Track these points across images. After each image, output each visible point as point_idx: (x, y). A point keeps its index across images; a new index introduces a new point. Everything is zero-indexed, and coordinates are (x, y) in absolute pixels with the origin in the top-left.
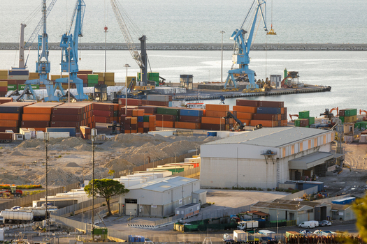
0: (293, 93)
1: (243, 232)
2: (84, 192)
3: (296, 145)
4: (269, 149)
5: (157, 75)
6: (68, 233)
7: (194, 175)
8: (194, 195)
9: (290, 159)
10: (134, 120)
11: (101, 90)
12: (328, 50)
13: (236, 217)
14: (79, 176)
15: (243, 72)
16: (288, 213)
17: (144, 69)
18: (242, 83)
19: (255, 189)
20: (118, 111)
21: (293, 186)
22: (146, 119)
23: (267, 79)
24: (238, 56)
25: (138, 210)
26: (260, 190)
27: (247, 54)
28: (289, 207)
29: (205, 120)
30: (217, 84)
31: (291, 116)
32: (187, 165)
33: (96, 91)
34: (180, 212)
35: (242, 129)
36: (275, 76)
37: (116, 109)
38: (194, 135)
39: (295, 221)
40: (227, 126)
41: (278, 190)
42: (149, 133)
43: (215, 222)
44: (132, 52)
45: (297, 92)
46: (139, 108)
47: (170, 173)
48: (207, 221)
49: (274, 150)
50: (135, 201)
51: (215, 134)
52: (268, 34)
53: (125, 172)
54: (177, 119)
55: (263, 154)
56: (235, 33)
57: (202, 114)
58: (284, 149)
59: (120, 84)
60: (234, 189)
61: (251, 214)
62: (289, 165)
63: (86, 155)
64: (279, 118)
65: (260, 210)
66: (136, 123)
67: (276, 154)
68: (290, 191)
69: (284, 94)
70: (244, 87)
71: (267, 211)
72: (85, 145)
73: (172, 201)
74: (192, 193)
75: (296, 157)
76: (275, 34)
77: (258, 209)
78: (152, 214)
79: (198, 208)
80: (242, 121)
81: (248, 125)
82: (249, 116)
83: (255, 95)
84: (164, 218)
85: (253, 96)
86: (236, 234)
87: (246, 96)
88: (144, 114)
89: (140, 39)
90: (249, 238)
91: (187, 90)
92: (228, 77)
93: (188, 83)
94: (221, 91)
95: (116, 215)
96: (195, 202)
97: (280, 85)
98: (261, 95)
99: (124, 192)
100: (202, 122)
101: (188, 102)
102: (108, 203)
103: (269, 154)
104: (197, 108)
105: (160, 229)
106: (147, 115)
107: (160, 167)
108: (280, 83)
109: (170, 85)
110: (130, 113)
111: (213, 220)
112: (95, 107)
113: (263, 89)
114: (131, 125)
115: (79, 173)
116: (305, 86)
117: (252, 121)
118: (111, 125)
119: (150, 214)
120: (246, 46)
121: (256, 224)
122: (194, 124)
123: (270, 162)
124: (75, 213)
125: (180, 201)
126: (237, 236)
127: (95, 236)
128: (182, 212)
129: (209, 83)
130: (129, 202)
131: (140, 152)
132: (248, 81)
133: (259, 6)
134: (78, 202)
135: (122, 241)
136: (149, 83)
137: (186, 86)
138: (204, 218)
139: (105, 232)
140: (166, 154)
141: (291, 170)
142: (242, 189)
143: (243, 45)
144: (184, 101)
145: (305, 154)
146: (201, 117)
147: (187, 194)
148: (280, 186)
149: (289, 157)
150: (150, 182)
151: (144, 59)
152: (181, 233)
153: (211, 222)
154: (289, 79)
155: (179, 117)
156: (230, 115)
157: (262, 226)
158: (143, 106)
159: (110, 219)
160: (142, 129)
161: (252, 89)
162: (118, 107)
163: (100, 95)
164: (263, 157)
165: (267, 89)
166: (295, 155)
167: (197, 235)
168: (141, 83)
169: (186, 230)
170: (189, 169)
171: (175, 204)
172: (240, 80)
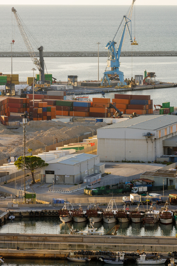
0: (152, 88)
1: (137, 195)
2: (14, 166)
3: (168, 129)
4: (149, 131)
5: (50, 76)
6: (5, 197)
7: (91, 152)
8: (95, 167)
9: (164, 139)
10: (40, 110)
11: (11, 87)
12: (171, 56)
13: (130, 184)
14: (5, 153)
15: (115, 73)
16: (168, 180)
17: (42, 71)
18: (114, 82)
19: (139, 162)
20: (26, 104)
21: (167, 159)
22: (48, 110)
23: (132, 78)
24: (111, 61)
25: (55, 179)
26: (143, 162)
27: (118, 60)
28: (169, 175)
29: (92, 110)
30: (95, 83)
31: (155, 106)
32: (86, 144)
33: (7, 88)
34: (87, 180)
35: (120, 116)
36: (138, 76)
37: (24, 102)
38: (86, 121)
39: (174, 186)
40: (109, 114)
41: (156, 162)
42: (52, 120)
43: (114, 187)
44: (33, 58)
45: (155, 88)
46: (43, 101)
47: (74, 151)
48: (108, 187)
49: (152, 132)
50: (53, 173)
51: (102, 121)
52: (132, 44)
53: (40, 150)
54: (71, 109)
55: (145, 136)
56: (109, 44)
57: (90, 105)
58: (160, 131)
59: (23, 83)
60: (123, 162)
61: (141, 181)
62: (163, 144)
63: (7, 137)
64: (147, 108)
65: (147, 178)
66: (41, 112)
67: (154, 135)
68: (164, 163)
69: (145, 89)
70: (116, 84)
71: (152, 179)
72: (6, 130)
73: (81, 172)
74: (94, 165)
75: (168, 137)
76: (137, 44)
77: (146, 177)
78: (66, 182)
79: (100, 177)
80: (120, 110)
81: (125, 113)
82: (125, 106)
83: (124, 91)
84: (75, 185)
85: (122, 91)
86: (132, 197)
87: (118, 91)
88: (47, 106)
89: (39, 49)
90: (142, 199)
91: (74, 87)
92: (104, 77)
93: (74, 82)
94: (98, 87)
95: (38, 183)
96: (96, 172)
97: (142, 83)
98: (129, 91)
99: (44, 166)
100: (90, 111)
101: (77, 96)
102: (33, 174)
103: (149, 135)
104: (84, 101)
105: (73, 193)
106: (49, 106)
107: (66, 146)
108: (142, 81)
109: (60, 83)
110: (37, 105)
111: (113, 186)
112: (10, 101)
113: (130, 86)
114: (38, 114)
115: (5, 151)
116: (161, 83)
117: (127, 110)
118: (23, 114)
119: (64, 182)
120: (117, 54)
121: (145, 189)
122: (84, 113)
123: (150, 142)
124: (8, 182)
125: (86, 172)
126: (133, 198)
127: (27, 200)
128: (89, 180)
129: (89, 81)
130: (48, 173)
131: (49, 134)
132: (118, 80)
133: (126, 23)
134: (10, 174)
135: (47, 203)
136: (45, 82)
137: (73, 84)
138: (106, 185)
139: (34, 196)
140: (68, 136)
141: (164, 147)
142: (129, 162)
143: (115, 53)
144: (74, 96)
145: (174, 135)
146: (89, 108)
147: (91, 166)
148: (157, 160)
149: (163, 137)
150: (62, 158)
151: (42, 64)
152: (90, 197)
153: (111, 188)
154: (148, 78)
155: (73, 108)
156: (111, 106)
157: (150, 190)
158: (45, 100)
159: (35, 186)
160: (45, 117)
161: (122, 86)
162: (26, 100)
163: (9, 91)
164: (145, 138)
165: (133, 86)
166: (167, 136)
167: (103, 197)
168: (40, 82)
169: (93, 194)
170: (88, 148)
171: (82, 174)
172: (112, 79)
